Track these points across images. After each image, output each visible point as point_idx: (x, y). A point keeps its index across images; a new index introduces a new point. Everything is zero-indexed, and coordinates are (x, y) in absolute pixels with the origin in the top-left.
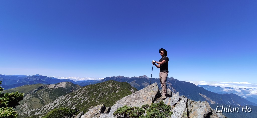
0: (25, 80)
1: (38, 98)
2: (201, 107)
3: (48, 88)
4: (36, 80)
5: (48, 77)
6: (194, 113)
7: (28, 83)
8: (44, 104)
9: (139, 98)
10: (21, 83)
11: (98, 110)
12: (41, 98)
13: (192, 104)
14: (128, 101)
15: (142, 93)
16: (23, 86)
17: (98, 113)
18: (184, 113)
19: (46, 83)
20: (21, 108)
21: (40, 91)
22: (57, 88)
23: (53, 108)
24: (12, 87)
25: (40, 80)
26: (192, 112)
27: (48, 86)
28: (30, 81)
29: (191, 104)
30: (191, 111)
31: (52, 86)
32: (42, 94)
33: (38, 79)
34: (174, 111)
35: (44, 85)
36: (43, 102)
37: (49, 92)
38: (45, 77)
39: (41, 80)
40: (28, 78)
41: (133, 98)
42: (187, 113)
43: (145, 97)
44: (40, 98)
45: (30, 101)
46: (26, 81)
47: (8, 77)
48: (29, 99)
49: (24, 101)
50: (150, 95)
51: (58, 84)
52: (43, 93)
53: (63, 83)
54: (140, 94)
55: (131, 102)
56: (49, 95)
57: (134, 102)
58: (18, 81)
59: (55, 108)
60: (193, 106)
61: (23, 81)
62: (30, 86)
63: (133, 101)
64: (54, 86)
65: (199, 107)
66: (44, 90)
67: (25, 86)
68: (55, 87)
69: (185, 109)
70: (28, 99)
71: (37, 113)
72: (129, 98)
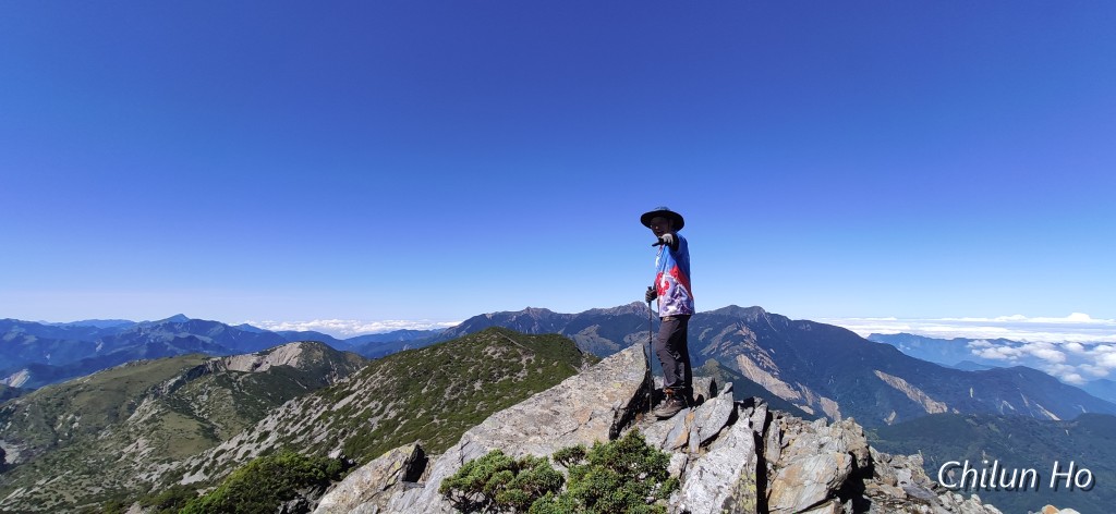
0: (127, 342)
1: (189, 413)
2: (822, 446)
3: (230, 372)
4: (176, 338)
5: (225, 325)
6: (789, 473)
7: (143, 351)
8: (217, 440)
9: (558, 413)
10: (112, 355)
11: (392, 470)
12: (203, 413)
13: (786, 435)
14: (509, 431)
15: (574, 391)
16: (123, 366)
17: (391, 481)
18: (744, 477)
19: (219, 349)
20: (124, 457)
21: (197, 385)
22: (264, 368)
23: (254, 454)
24: (75, 372)
25: (190, 338)
26: (782, 473)
27: (227, 361)
28: (150, 345)
29: (782, 433)
30: (775, 467)
31: (243, 363)
32: (205, 397)
33: (184, 335)
34: (702, 468)
35: (208, 359)
36: (213, 428)
37: (232, 388)
38: (214, 324)
39: (197, 336)
40: (140, 330)
41: (531, 417)
42: (754, 477)
43: (583, 410)
44: (197, 412)
45: (155, 429)
46: (132, 343)
47: (56, 329)
48: (153, 419)
49: (132, 430)
50: (606, 399)
51: (268, 353)
52: (209, 393)
53: (288, 346)
54: (564, 396)
55: (521, 435)
56: (232, 402)
57: (534, 433)
58: (100, 347)
59: (263, 454)
60: (788, 445)
61: (119, 347)
62: (152, 365)
63: (532, 428)
64: (254, 360)
65: (815, 449)
66: (212, 378)
67: (130, 364)
68: (257, 366)
69: (750, 459)
70: (146, 418)
71: (192, 474)
72: (518, 417)
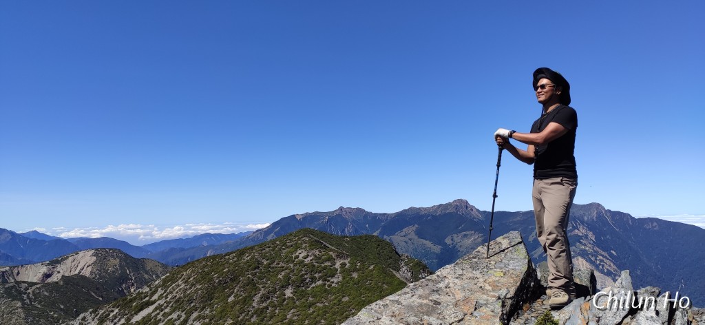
3: (17, 283)
5: (12, 233)
19: (7, 258)
22: (55, 278)
27: (15, 271)
31: (33, 274)
37: (22, 300)
51: (58, 262)
53: (81, 254)
56: (23, 315)
64: (44, 269)
68: (47, 276)
